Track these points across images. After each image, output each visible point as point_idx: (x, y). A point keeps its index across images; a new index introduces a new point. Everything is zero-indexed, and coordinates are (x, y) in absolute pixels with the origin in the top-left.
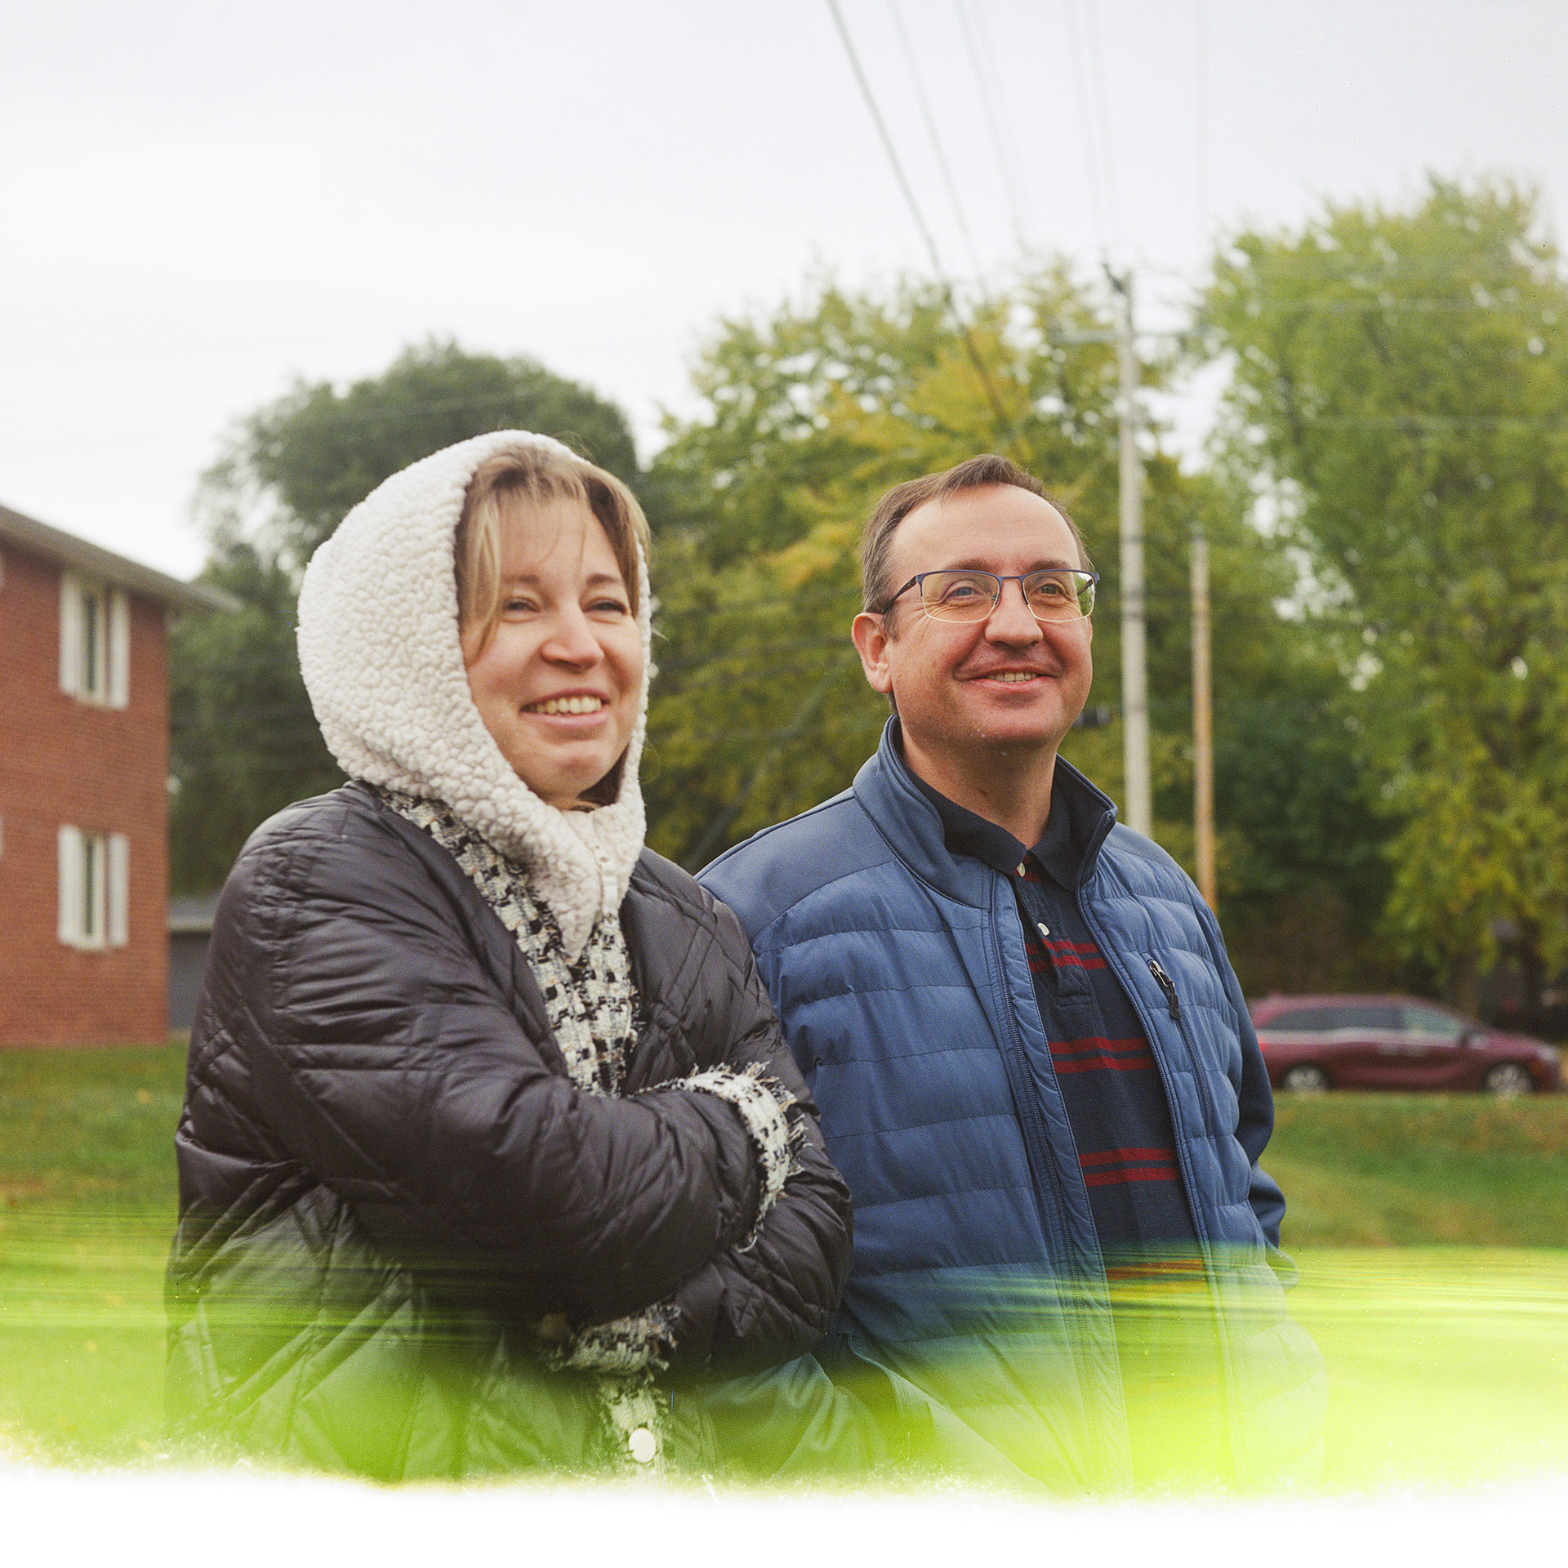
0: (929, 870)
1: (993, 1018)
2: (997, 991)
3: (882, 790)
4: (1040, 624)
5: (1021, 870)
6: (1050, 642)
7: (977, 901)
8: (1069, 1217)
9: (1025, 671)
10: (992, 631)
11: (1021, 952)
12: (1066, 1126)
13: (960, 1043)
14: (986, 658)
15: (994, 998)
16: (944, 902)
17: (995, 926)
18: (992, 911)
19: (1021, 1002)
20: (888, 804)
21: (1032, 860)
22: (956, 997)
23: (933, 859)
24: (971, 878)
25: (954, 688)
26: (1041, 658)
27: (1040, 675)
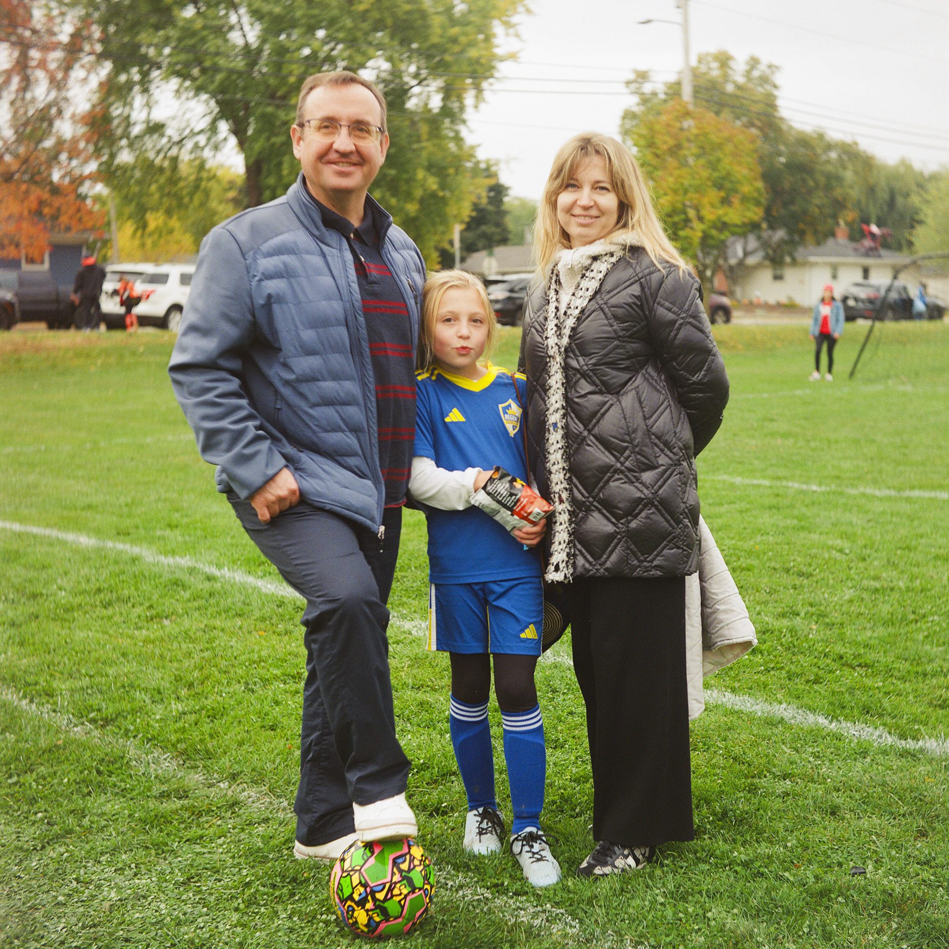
0: (316, 233)
1: (341, 289)
2: (344, 280)
3: (298, 201)
4: (355, 145)
5: (352, 236)
6: (358, 152)
7: (335, 246)
8: (364, 365)
9: (347, 163)
10: (335, 146)
11: (353, 267)
12: (365, 332)
13: (329, 298)
14: (333, 156)
15: (342, 282)
16: (323, 246)
17: (342, 257)
18: (340, 250)
19: (352, 284)
20: (300, 206)
21: (356, 232)
22: (327, 280)
23: (318, 228)
24: (333, 237)
25: (320, 165)
26: (355, 158)
27: (355, 164)
